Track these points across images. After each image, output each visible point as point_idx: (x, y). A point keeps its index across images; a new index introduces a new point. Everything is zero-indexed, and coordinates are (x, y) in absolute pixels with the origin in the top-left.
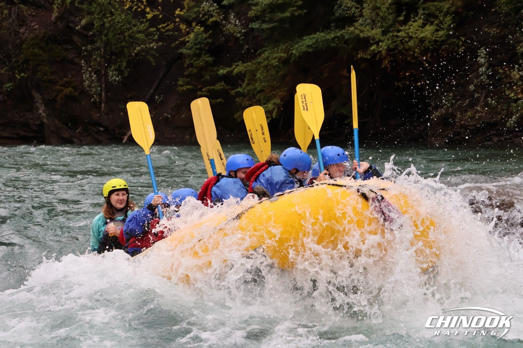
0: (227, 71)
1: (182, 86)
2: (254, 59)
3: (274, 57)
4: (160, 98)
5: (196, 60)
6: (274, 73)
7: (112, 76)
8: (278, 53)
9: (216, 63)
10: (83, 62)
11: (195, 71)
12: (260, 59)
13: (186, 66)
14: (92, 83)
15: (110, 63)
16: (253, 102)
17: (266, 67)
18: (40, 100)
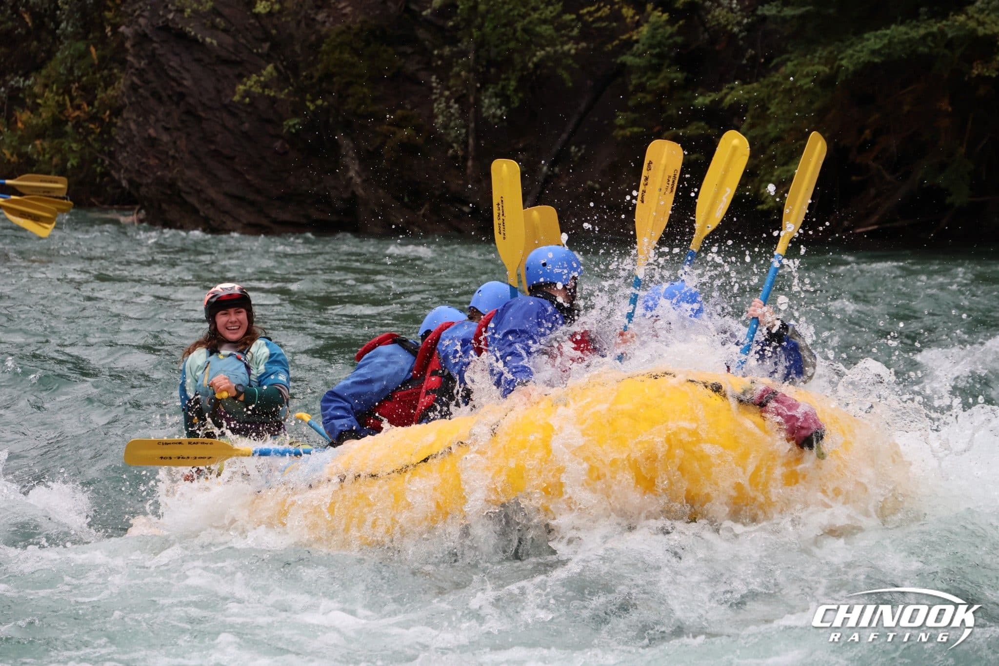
0: (710, 99)
1: (622, 127)
2: (764, 77)
3: (805, 73)
4: (579, 151)
5: (649, 79)
6: (803, 104)
7: (490, 107)
8: (814, 65)
9: (689, 85)
10: (434, 78)
11: (649, 98)
12: (776, 77)
13: (631, 88)
14: (451, 121)
15: (485, 81)
16: (760, 161)
17: (788, 92)
18: (351, 152)
